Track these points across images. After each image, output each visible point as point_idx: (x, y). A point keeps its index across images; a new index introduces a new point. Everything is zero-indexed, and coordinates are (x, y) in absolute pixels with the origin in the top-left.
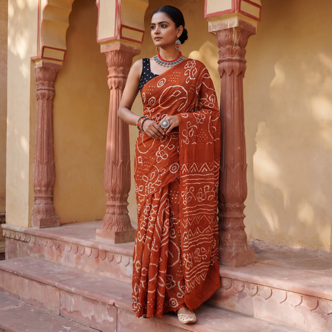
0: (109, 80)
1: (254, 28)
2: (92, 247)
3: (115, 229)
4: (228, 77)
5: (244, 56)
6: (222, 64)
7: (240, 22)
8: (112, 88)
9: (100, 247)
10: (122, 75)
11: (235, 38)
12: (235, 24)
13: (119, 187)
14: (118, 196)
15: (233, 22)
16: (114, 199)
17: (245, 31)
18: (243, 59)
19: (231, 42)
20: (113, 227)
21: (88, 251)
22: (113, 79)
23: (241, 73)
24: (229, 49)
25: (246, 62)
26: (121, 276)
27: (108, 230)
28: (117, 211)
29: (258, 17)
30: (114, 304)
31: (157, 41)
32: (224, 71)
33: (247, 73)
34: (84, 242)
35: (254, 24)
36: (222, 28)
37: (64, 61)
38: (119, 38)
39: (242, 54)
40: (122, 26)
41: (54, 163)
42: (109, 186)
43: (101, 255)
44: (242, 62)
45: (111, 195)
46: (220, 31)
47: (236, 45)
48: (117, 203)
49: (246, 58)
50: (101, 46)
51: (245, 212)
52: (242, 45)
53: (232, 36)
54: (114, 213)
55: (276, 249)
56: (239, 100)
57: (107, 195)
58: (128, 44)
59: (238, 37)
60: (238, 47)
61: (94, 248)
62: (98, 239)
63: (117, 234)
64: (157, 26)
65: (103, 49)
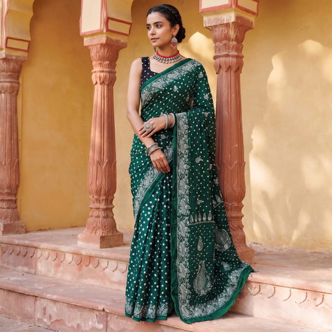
0: (93, 75)
1: (252, 23)
2: (74, 253)
3: (100, 233)
4: (224, 74)
5: (241, 51)
6: (218, 60)
7: (237, 18)
8: (96, 83)
9: (84, 253)
10: (107, 70)
11: (232, 34)
12: (233, 19)
13: (104, 188)
14: (103, 197)
15: (230, 17)
16: (98, 200)
17: (242, 27)
18: (240, 54)
19: (227, 38)
20: (98, 231)
21: (69, 258)
22: (98, 74)
23: (238, 69)
24: (225, 44)
25: (243, 57)
26: (107, 283)
27: (93, 234)
28: (102, 214)
29: (256, 11)
30: (104, 310)
31: (154, 42)
32: (220, 67)
33: (244, 69)
34: (63, 248)
35: (252, 18)
36: (218, 23)
37: (28, 51)
38: (105, 31)
39: (239, 49)
40: (108, 18)
41: (18, 161)
42: (93, 188)
43: (84, 261)
44: (240, 58)
45: (96, 197)
46: (216, 26)
47: (232, 41)
48: (102, 206)
49: (244, 53)
50: (85, 39)
51: (243, 211)
52: (239, 40)
53: (228, 31)
54: (98, 217)
55: (276, 251)
56: (236, 95)
57: (91, 197)
58: (114, 37)
59: (235, 32)
60: (235, 43)
61: (77, 254)
62: (80, 244)
63: (102, 238)
64: (152, 27)
65: (86, 42)
